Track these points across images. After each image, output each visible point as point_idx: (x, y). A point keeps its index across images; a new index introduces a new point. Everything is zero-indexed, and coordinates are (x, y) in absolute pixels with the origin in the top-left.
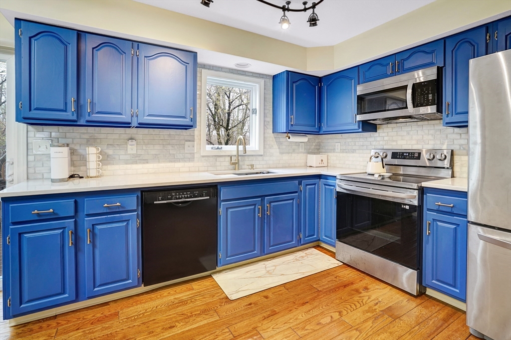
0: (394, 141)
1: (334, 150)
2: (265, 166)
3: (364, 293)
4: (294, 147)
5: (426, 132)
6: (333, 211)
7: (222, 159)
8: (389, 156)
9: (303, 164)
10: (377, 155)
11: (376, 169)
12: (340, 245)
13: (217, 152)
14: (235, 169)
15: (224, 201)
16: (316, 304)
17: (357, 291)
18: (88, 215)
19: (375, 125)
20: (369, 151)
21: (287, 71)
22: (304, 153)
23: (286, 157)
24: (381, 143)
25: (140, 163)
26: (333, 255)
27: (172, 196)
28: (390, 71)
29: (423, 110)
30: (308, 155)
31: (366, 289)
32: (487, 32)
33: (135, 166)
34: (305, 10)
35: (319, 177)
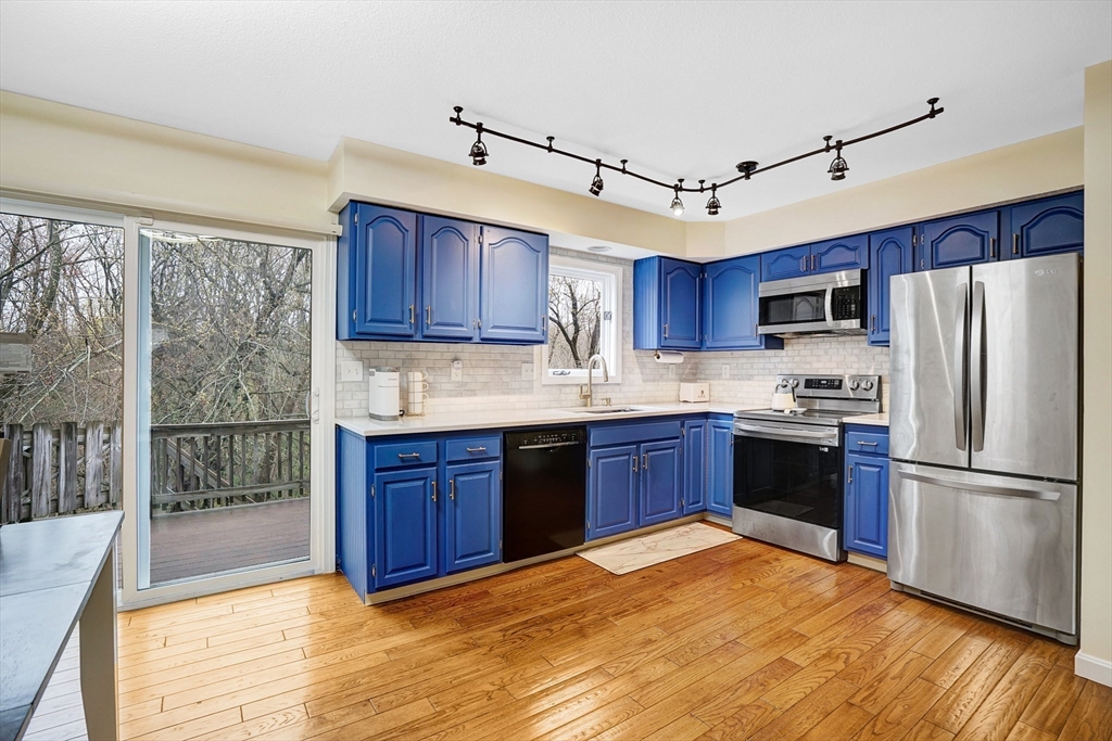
0: (807, 363)
1: (719, 376)
2: (623, 401)
3: (775, 563)
4: (662, 371)
5: (850, 351)
6: (727, 465)
7: (568, 390)
8: (802, 384)
9: (674, 399)
10: (785, 383)
11: (785, 403)
12: (739, 511)
13: (561, 380)
14: (586, 406)
15: (594, 447)
16: (721, 574)
17: (767, 562)
18: (450, 463)
19: (782, 339)
20: (772, 378)
21: (659, 256)
22: (675, 380)
23: (650, 387)
24: (790, 365)
25: (466, 395)
26: (729, 529)
27: (539, 439)
28: (803, 268)
29: (846, 324)
30: (682, 384)
31: (777, 559)
32: (914, 234)
33: (459, 400)
34: (702, 190)
35: (706, 415)
